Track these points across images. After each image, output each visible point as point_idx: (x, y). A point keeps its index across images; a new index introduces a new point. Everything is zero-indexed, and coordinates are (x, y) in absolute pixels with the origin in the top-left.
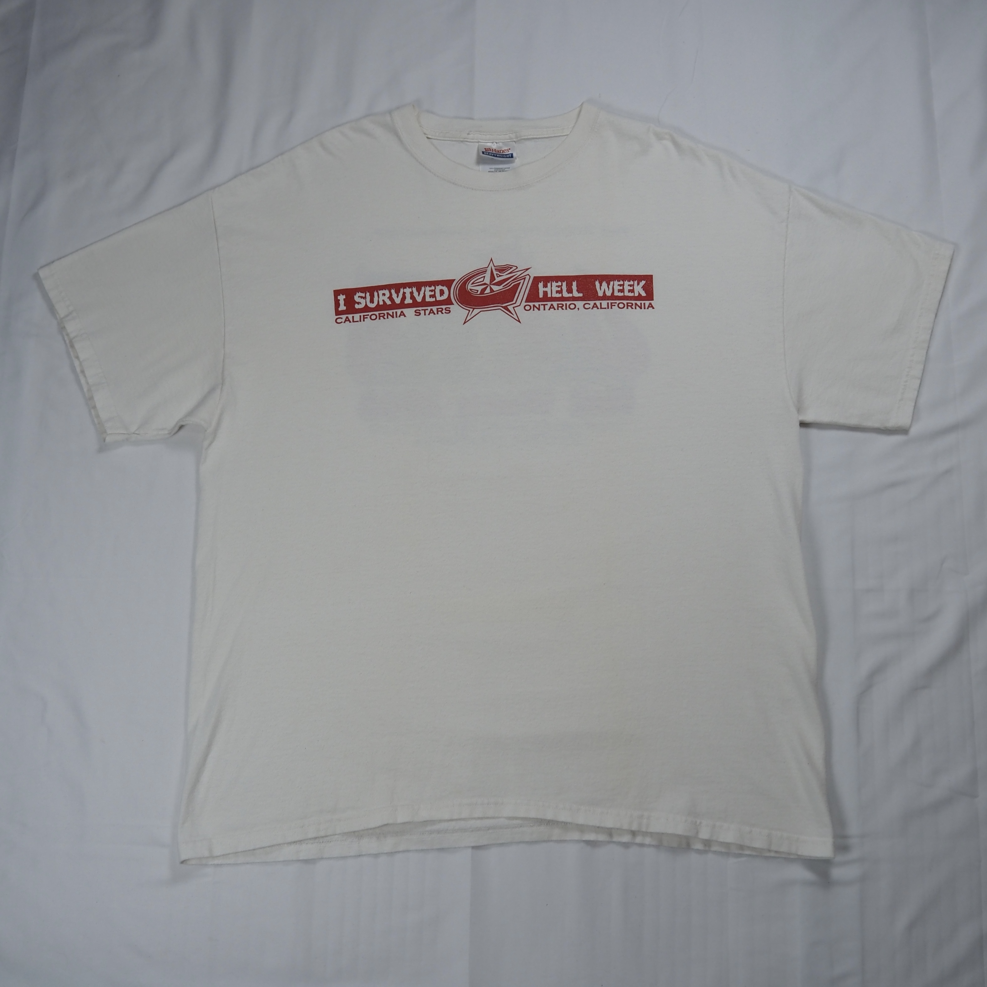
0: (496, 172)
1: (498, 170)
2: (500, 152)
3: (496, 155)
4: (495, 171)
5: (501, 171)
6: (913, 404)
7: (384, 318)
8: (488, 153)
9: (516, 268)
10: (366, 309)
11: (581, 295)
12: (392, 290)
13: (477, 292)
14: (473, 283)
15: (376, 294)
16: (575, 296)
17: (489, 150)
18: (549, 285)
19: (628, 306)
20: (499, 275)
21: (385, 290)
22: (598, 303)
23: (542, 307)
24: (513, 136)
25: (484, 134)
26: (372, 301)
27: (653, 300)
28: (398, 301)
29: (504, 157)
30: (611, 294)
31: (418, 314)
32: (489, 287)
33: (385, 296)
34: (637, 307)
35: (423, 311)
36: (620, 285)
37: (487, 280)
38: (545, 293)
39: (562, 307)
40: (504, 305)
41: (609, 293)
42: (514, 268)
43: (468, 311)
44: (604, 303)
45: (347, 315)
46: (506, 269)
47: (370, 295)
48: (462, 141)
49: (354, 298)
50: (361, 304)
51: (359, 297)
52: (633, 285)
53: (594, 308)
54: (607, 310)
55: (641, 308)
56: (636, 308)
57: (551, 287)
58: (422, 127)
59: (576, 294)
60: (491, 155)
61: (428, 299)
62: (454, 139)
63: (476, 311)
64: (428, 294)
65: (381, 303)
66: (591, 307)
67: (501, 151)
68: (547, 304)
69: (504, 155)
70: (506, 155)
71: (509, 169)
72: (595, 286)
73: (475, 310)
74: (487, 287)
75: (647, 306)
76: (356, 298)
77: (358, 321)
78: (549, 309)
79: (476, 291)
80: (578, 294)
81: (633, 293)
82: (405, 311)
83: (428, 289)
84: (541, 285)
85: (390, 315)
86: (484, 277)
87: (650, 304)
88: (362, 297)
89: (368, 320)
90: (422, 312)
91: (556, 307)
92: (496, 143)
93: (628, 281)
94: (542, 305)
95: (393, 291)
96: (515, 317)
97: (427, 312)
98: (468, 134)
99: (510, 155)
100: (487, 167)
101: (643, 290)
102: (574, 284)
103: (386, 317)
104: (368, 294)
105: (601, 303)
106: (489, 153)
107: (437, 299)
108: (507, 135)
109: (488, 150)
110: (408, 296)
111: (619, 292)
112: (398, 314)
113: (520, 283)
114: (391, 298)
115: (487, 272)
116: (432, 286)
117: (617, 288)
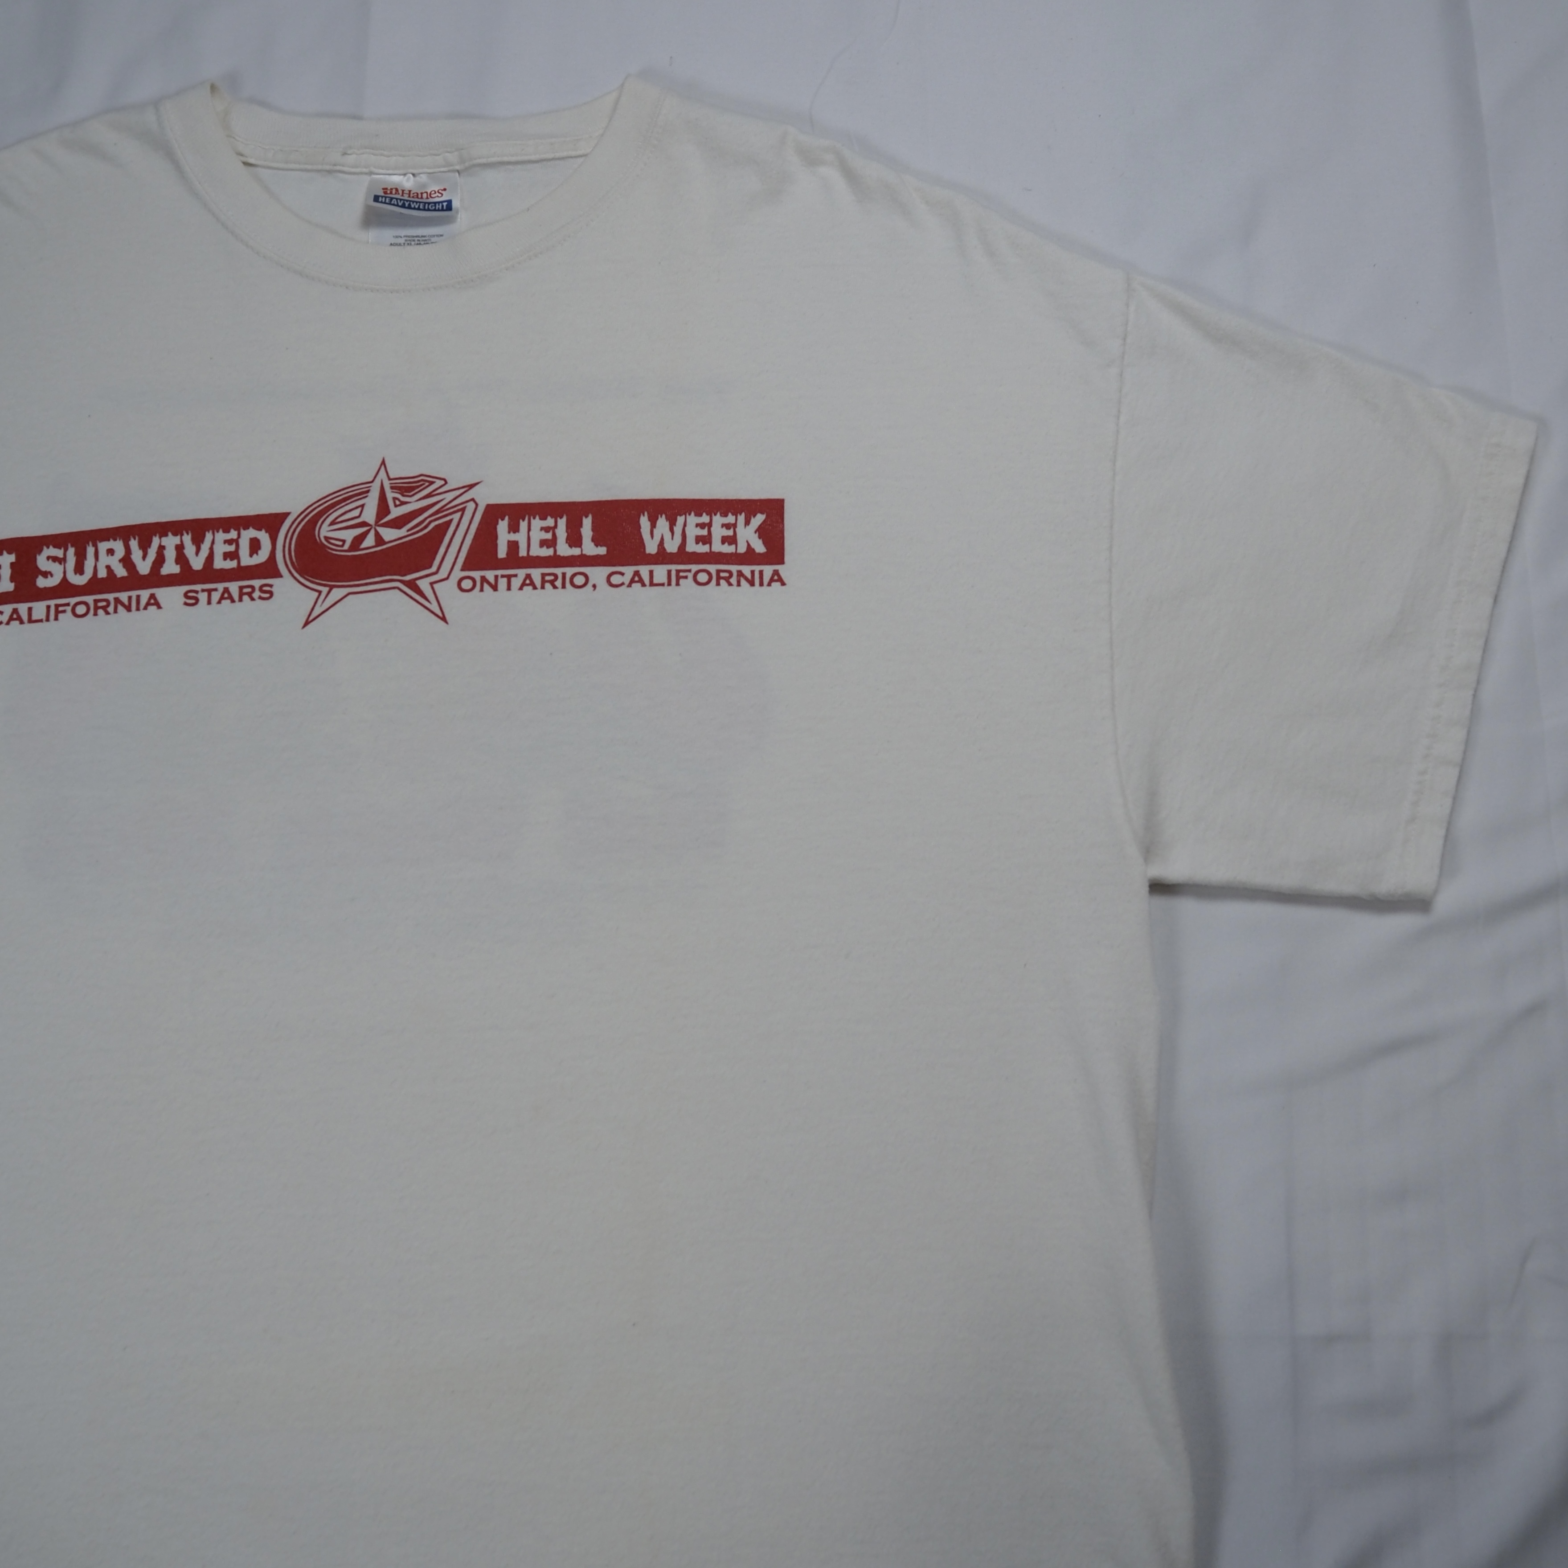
0: (408, 244)
1: (414, 241)
2: (422, 198)
3: (409, 205)
4: (406, 244)
5: (422, 243)
6: (1442, 832)
7: (107, 613)
8: (387, 200)
9: (443, 482)
10: (65, 589)
11: (602, 551)
12: (132, 539)
13: (342, 546)
14: (333, 523)
15: (90, 550)
16: (588, 554)
17: (394, 191)
18: (523, 525)
19: (719, 578)
20: (399, 500)
21: (115, 540)
22: (644, 570)
23: (502, 583)
24: (452, 157)
25: (385, 153)
26: (79, 569)
27: (781, 562)
28: (144, 567)
29: (429, 210)
30: (679, 548)
31: (191, 600)
32: (372, 533)
33: (112, 555)
34: (743, 581)
35: (206, 594)
36: (702, 526)
37: (370, 515)
38: (513, 546)
39: (552, 583)
40: (408, 578)
41: (672, 547)
42: (440, 483)
43: (316, 594)
44: (660, 572)
45: (15, 606)
46: (418, 487)
47: (76, 554)
48: (329, 172)
49: (35, 560)
50: (52, 575)
51: (48, 558)
52: (735, 526)
53: (634, 585)
54: (666, 588)
55: (752, 583)
56: (739, 584)
57: (529, 530)
58: (234, 138)
59: (589, 548)
60: (396, 203)
61: (220, 563)
62: (309, 167)
63: (337, 593)
64: (221, 549)
65: (102, 573)
66: (627, 582)
67: (425, 195)
68: (516, 576)
69: (429, 203)
70: (435, 203)
71: (441, 238)
72: (640, 527)
73: (335, 590)
74: (368, 532)
75: (766, 579)
76: (42, 562)
77: (41, 621)
78: (521, 588)
79: (340, 543)
80: (595, 547)
81: (733, 546)
82: (163, 594)
83: (221, 536)
84: (503, 526)
85: (123, 604)
86: (363, 506)
87: (776, 572)
88: (55, 559)
89: (66, 618)
90: (203, 597)
91: (538, 583)
92: (414, 175)
93: (721, 516)
94: (503, 576)
95: (134, 544)
96: (434, 607)
97: (216, 596)
98: (345, 154)
99: (445, 204)
100: (388, 234)
101: (760, 538)
102: (587, 523)
103: (111, 609)
104: (71, 551)
105: (651, 572)
106: (392, 199)
107: (243, 564)
108: (439, 155)
109: (391, 193)
110: (170, 554)
111: (697, 543)
112: (143, 601)
113: (451, 520)
114: (127, 561)
115: (369, 494)
116: (232, 531)
117: (693, 532)
